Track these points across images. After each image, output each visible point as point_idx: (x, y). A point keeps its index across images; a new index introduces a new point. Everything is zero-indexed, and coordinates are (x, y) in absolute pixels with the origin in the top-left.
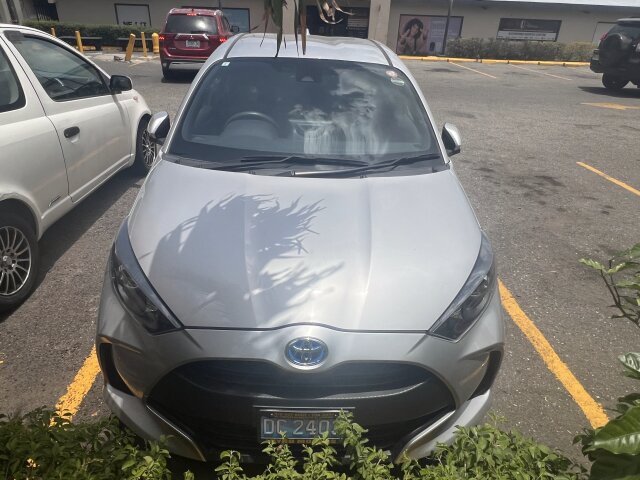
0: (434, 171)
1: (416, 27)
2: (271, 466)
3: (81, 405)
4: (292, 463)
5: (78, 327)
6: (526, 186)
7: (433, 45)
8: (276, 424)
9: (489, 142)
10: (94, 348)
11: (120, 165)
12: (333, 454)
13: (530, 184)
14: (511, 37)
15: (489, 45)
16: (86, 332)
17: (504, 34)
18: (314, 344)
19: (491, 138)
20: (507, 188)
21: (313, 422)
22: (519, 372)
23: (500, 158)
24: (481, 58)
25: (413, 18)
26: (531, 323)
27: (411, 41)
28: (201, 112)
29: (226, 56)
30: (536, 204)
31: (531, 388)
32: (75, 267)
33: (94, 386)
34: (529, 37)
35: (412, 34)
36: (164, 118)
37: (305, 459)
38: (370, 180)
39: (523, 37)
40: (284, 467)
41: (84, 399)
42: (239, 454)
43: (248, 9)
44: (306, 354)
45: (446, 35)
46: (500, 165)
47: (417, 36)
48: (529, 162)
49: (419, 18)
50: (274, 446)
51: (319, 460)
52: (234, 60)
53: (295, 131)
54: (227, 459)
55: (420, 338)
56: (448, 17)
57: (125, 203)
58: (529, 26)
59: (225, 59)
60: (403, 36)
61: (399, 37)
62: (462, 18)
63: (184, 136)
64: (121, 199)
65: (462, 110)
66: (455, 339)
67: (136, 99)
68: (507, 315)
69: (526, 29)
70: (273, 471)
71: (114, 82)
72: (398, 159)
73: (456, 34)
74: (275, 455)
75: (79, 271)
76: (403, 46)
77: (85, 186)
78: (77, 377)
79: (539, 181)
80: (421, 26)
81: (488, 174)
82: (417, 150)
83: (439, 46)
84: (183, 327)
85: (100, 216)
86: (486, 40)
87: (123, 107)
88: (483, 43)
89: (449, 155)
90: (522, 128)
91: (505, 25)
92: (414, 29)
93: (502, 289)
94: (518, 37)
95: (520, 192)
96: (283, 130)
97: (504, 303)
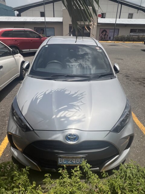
0: (111, 79)
1: (105, 32)
2: (61, 177)
3: (3, 153)
4: (68, 176)
5: (3, 128)
6: (139, 81)
7: (110, 38)
8: (63, 160)
9: (128, 67)
10: (7, 135)
11: (15, 77)
12: (81, 173)
13: (141, 80)
14: (134, 35)
15: (127, 37)
16: (5, 129)
17: (132, 34)
18: (75, 135)
19: (128, 66)
20: (133, 82)
21: (74, 159)
22: (139, 141)
23: (131, 73)
24: (125, 41)
25: (104, 29)
26: (142, 125)
27: (103, 37)
28: (39, 61)
29: (47, 43)
30: (143, 87)
31: (143, 146)
32: (2, 109)
33: (7, 146)
34: (139, 35)
35: (104, 34)
36: (28, 63)
37: (72, 174)
38: (91, 82)
39: (137, 35)
40: (65, 177)
41: (4, 151)
42: (50, 175)
43: (54, 28)
44: (72, 139)
45: (114, 35)
46: (131, 75)
47: (105, 35)
48: (140, 73)
49: (106, 29)
50: (62, 170)
51: (76, 176)
52: (49, 45)
53: (68, 67)
54: (47, 177)
55: (108, 133)
56: (114, 29)
57: (17, 88)
58: (139, 31)
59: (47, 45)
60: (101, 35)
61: (100, 35)
62: (119, 29)
63: (34, 69)
64: (16, 87)
65: (119, 58)
66: (119, 133)
67: (20, 56)
68: (135, 122)
69: (138, 32)
70: (62, 178)
71: (13, 52)
72: (100, 75)
73: (117, 34)
74: (62, 173)
75: (3, 110)
76: (101, 38)
77: (5, 83)
78: (2, 143)
79: (144, 79)
80: (106, 32)
81: (127, 77)
82: (106, 72)
83: (112, 38)
84: (34, 130)
85: (10, 92)
86: (126, 36)
87: (16, 59)
88: (126, 37)
89: (116, 73)
90: (138, 63)
91: (132, 31)
92: (104, 33)
93: (133, 114)
94: (136, 35)
95: (138, 83)
96: (64, 66)
97: (133, 118)
